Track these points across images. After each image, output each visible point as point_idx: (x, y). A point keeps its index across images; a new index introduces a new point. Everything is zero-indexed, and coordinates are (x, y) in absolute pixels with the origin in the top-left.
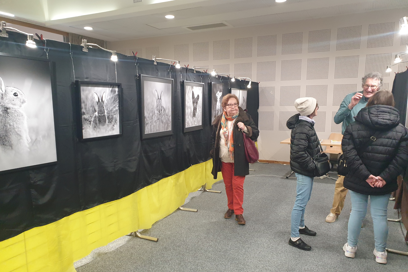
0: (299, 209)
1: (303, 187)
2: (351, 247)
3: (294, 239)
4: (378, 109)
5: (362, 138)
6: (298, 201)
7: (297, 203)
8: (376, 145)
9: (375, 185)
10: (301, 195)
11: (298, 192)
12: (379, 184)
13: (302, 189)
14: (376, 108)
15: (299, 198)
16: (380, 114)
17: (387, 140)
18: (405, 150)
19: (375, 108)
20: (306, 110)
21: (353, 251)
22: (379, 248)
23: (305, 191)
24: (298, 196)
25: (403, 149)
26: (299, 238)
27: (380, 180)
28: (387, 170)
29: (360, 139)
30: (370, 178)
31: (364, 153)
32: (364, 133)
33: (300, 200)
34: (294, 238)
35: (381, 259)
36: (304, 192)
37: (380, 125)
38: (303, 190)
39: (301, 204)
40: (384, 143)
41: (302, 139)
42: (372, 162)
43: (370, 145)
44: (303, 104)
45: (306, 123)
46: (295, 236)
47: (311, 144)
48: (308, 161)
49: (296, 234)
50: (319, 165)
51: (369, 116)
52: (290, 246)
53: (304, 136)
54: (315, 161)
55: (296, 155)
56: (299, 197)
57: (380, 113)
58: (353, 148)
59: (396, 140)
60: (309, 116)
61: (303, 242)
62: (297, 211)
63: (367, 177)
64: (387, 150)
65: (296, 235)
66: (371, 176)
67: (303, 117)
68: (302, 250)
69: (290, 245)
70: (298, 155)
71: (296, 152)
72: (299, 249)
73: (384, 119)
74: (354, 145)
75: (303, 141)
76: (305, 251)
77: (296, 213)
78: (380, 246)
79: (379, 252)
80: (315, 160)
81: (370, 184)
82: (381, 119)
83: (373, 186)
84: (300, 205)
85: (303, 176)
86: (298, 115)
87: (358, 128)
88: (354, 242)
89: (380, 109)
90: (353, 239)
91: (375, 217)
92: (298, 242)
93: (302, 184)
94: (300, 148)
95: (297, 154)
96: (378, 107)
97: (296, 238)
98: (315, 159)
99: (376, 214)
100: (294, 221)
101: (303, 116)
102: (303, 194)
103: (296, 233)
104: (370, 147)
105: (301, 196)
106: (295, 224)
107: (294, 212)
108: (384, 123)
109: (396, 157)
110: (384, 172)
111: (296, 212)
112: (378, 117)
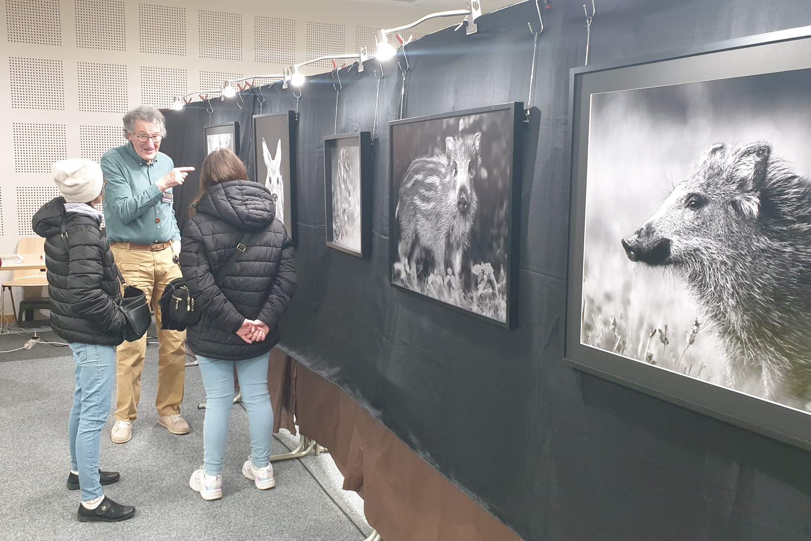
0: (95, 427)
1: (99, 373)
2: (215, 477)
3: (92, 505)
4: (242, 190)
5: (223, 249)
6: (90, 409)
7: (90, 414)
8: (248, 261)
9: (253, 339)
10: (97, 393)
11: (89, 388)
12: (260, 335)
13: (98, 378)
14: (238, 187)
15: (91, 402)
16: (247, 200)
17: (265, 248)
18: (290, 264)
19: (236, 186)
20: (84, 188)
21: (219, 483)
22: (261, 460)
23: (106, 381)
24: (88, 399)
25: (285, 262)
26: (103, 497)
27: (260, 327)
28: (268, 305)
29: (219, 251)
30: (243, 326)
31: (228, 278)
32: (224, 238)
33: (97, 405)
34: (92, 502)
35: (267, 480)
36: (104, 384)
37: (255, 220)
38: (100, 381)
39: (98, 416)
40: (262, 256)
41: (91, 259)
42: (245, 293)
43: (237, 262)
44: (77, 174)
45: (88, 221)
46: (95, 496)
47: (109, 268)
48: (111, 310)
49: (95, 490)
50: (132, 315)
51: (230, 203)
52: (84, 523)
53: (93, 252)
54: (121, 308)
55: (82, 300)
56: (94, 398)
57: (248, 197)
58: (207, 271)
59: (277, 247)
60: (89, 204)
61: (114, 504)
62: (91, 435)
63: (239, 325)
64: (267, 267)
65: (96, 492)
66: (246, 321)
67: (77, 206)
68: (117, 522)
69: (81, 521)
70: (89, 298)
71: (82, 291)
72: (110, 524)
73: (256, 209)
74: (209, 264)
75: (94, 263)
76: (125, 522)
77: (89, 439)
78: (264, 455)
79: (262, 468)
80: (121, 305)
81: (243, 337)
82: (253, 209)
83: (250, 342)
84: (96, 419)
85: (97, 346)
86: (60, 202)
87: (212, 228)
88: (219, 464)
89: (245, 189)
90: (218, 459)
91: (251, 402)
92: (104, 508)
93: (97, 367)
94: (92, 281)
95: (85, 296)
96: (241, 186)
97: (97, 499)
98: (121, 303)
99: (252, 395)
100: (88, 461)
101: (78, 204)
102: (103, 389)
103: (96, 488)
104: (238, 266)
105: (98, 395)
106: (91, 467)
107: (86, 439)
108: (260, 217)
109: (278, 278)
110: (264, 310)
111: (90, 437)
112: (246, 204)
